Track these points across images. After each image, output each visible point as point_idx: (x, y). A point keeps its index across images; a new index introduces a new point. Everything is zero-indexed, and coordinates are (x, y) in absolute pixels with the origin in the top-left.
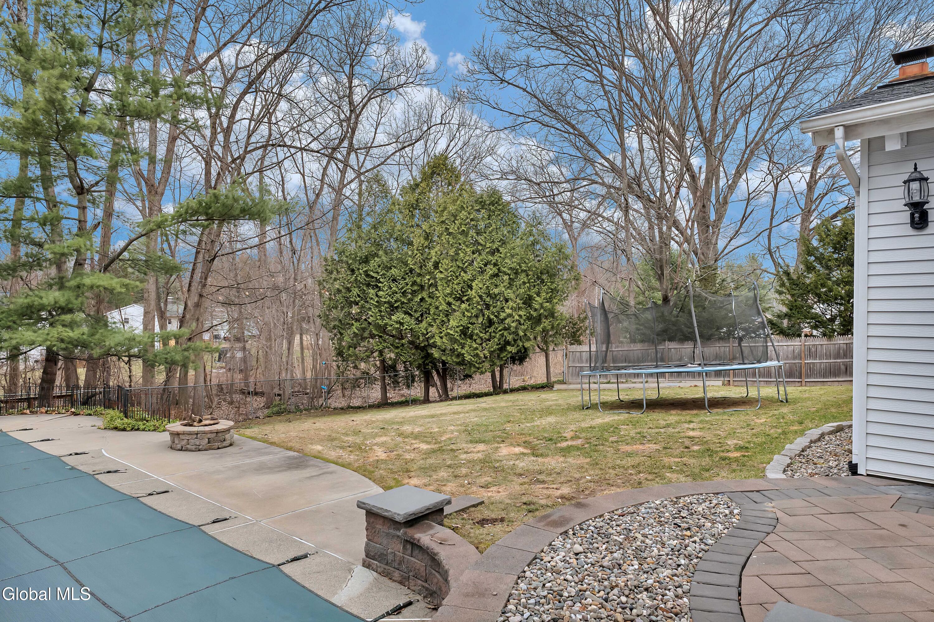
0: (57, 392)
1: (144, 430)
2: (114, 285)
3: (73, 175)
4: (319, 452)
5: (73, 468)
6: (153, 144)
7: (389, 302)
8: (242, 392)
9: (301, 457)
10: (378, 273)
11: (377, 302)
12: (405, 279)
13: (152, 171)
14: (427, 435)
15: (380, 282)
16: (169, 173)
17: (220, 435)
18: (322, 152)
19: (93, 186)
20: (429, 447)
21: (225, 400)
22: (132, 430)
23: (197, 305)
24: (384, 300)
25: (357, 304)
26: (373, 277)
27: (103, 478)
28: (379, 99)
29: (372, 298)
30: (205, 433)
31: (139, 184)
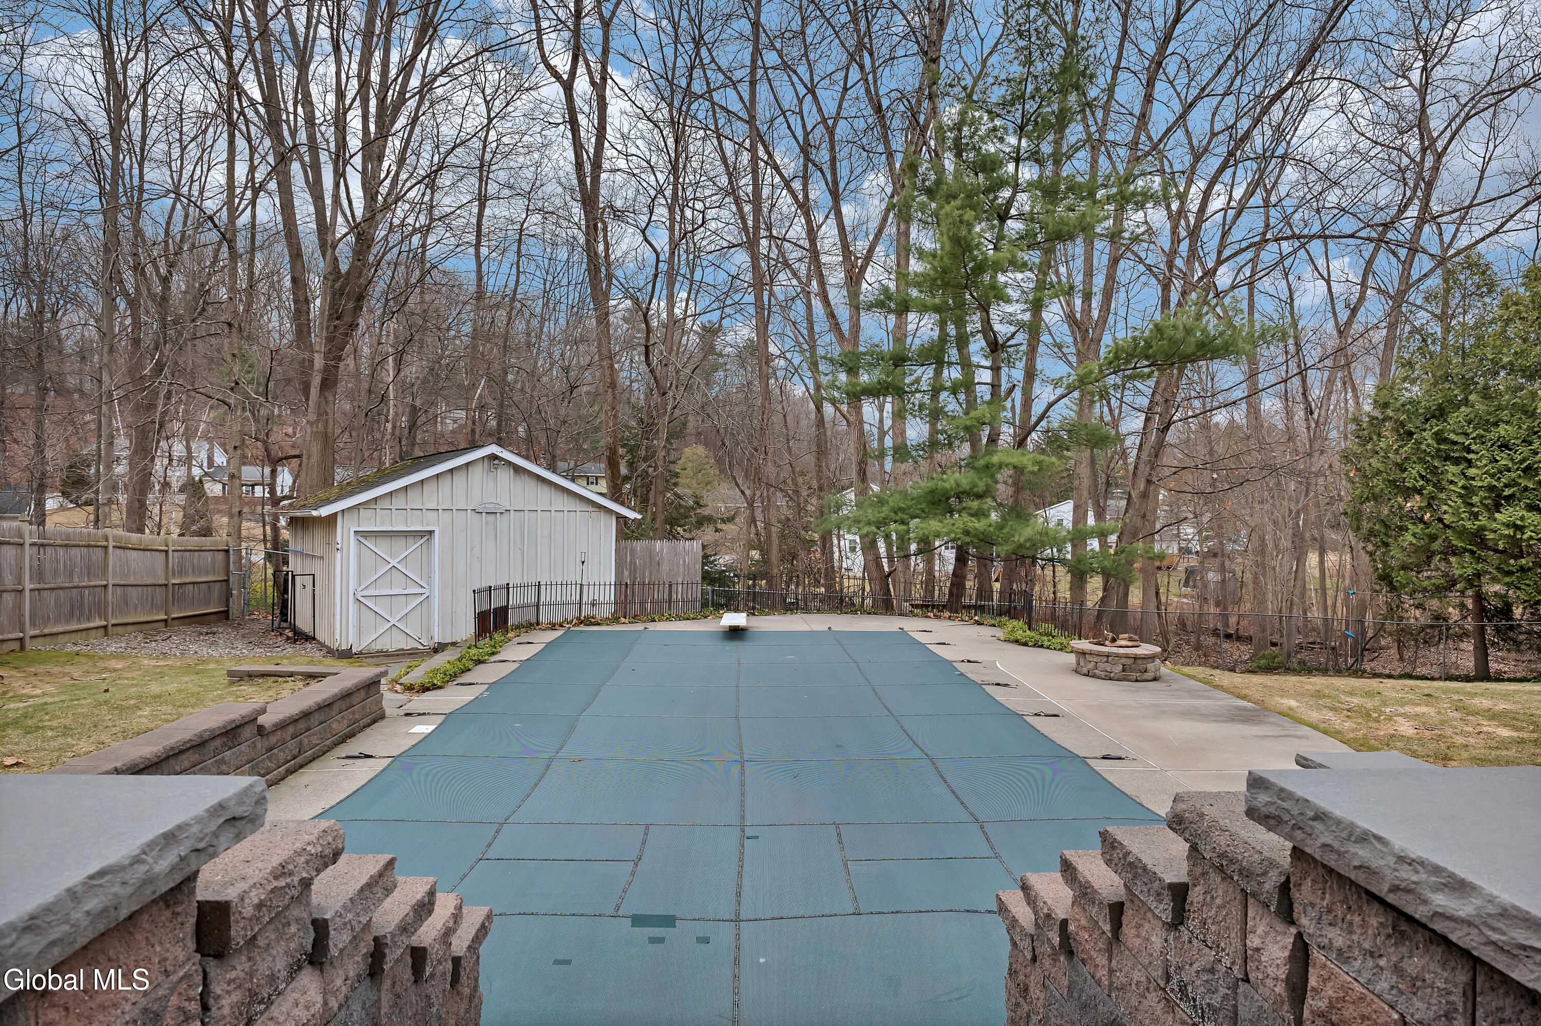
0: (966, 601)
1: (1048, 648)
2: (1025, 462)
3: (987, 329)
4: (1291, 709)
5: (962, 674)
6: (1089, 274)
7: (1491, 488)
8: (1215, 633)
9: (1256, 710)
10: (1466, 435)
11: (1463, 487)
12: (1531, 444)
13: (1087, 310)
14: (1521, 717)
15: (1473, 452)
16: (1108, 310)
17: (1139, 662)
18: (1363, 234)
19: (1009, 339)
20: (1515, 734)
21: (1188, 643)
22: (1034, 646)
23: (1144, 495)
24: (1480, 484)
25: (1419, 492)
26: (1455, 443)
27: (990, 690)
28: (1487, 115)
29: (1452, 482)
30: (1118, 656)
31: (1073, 332)
